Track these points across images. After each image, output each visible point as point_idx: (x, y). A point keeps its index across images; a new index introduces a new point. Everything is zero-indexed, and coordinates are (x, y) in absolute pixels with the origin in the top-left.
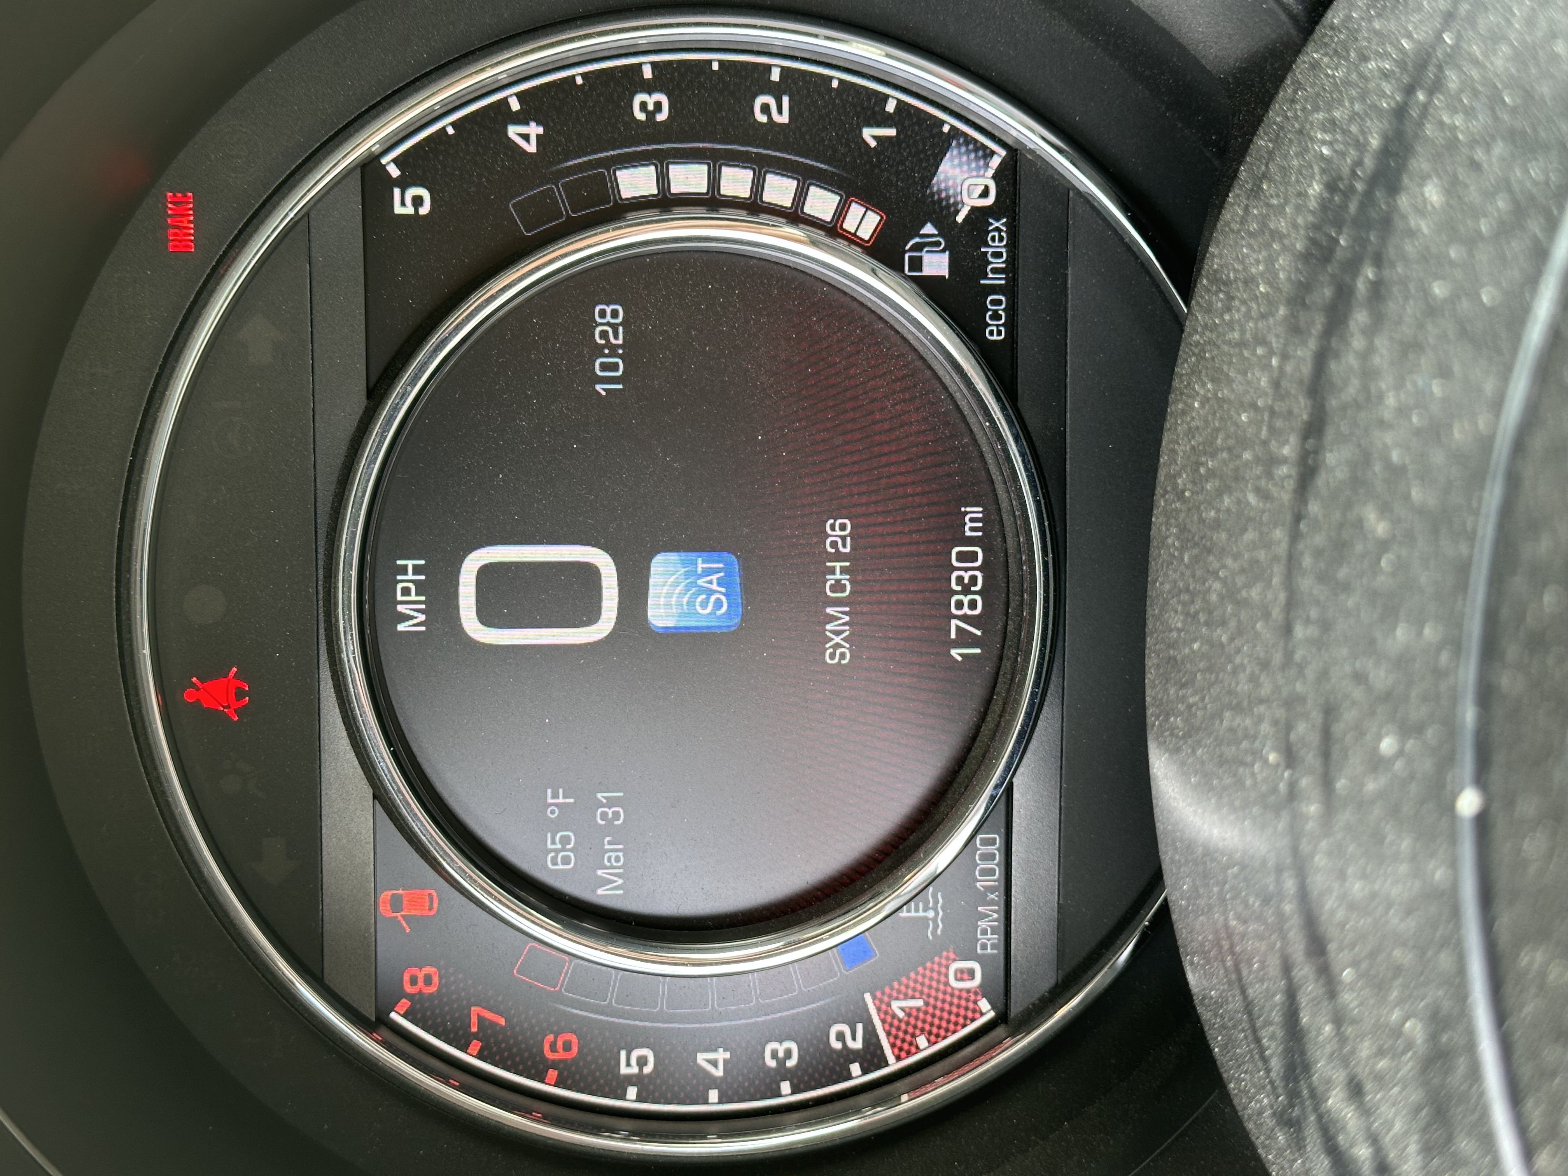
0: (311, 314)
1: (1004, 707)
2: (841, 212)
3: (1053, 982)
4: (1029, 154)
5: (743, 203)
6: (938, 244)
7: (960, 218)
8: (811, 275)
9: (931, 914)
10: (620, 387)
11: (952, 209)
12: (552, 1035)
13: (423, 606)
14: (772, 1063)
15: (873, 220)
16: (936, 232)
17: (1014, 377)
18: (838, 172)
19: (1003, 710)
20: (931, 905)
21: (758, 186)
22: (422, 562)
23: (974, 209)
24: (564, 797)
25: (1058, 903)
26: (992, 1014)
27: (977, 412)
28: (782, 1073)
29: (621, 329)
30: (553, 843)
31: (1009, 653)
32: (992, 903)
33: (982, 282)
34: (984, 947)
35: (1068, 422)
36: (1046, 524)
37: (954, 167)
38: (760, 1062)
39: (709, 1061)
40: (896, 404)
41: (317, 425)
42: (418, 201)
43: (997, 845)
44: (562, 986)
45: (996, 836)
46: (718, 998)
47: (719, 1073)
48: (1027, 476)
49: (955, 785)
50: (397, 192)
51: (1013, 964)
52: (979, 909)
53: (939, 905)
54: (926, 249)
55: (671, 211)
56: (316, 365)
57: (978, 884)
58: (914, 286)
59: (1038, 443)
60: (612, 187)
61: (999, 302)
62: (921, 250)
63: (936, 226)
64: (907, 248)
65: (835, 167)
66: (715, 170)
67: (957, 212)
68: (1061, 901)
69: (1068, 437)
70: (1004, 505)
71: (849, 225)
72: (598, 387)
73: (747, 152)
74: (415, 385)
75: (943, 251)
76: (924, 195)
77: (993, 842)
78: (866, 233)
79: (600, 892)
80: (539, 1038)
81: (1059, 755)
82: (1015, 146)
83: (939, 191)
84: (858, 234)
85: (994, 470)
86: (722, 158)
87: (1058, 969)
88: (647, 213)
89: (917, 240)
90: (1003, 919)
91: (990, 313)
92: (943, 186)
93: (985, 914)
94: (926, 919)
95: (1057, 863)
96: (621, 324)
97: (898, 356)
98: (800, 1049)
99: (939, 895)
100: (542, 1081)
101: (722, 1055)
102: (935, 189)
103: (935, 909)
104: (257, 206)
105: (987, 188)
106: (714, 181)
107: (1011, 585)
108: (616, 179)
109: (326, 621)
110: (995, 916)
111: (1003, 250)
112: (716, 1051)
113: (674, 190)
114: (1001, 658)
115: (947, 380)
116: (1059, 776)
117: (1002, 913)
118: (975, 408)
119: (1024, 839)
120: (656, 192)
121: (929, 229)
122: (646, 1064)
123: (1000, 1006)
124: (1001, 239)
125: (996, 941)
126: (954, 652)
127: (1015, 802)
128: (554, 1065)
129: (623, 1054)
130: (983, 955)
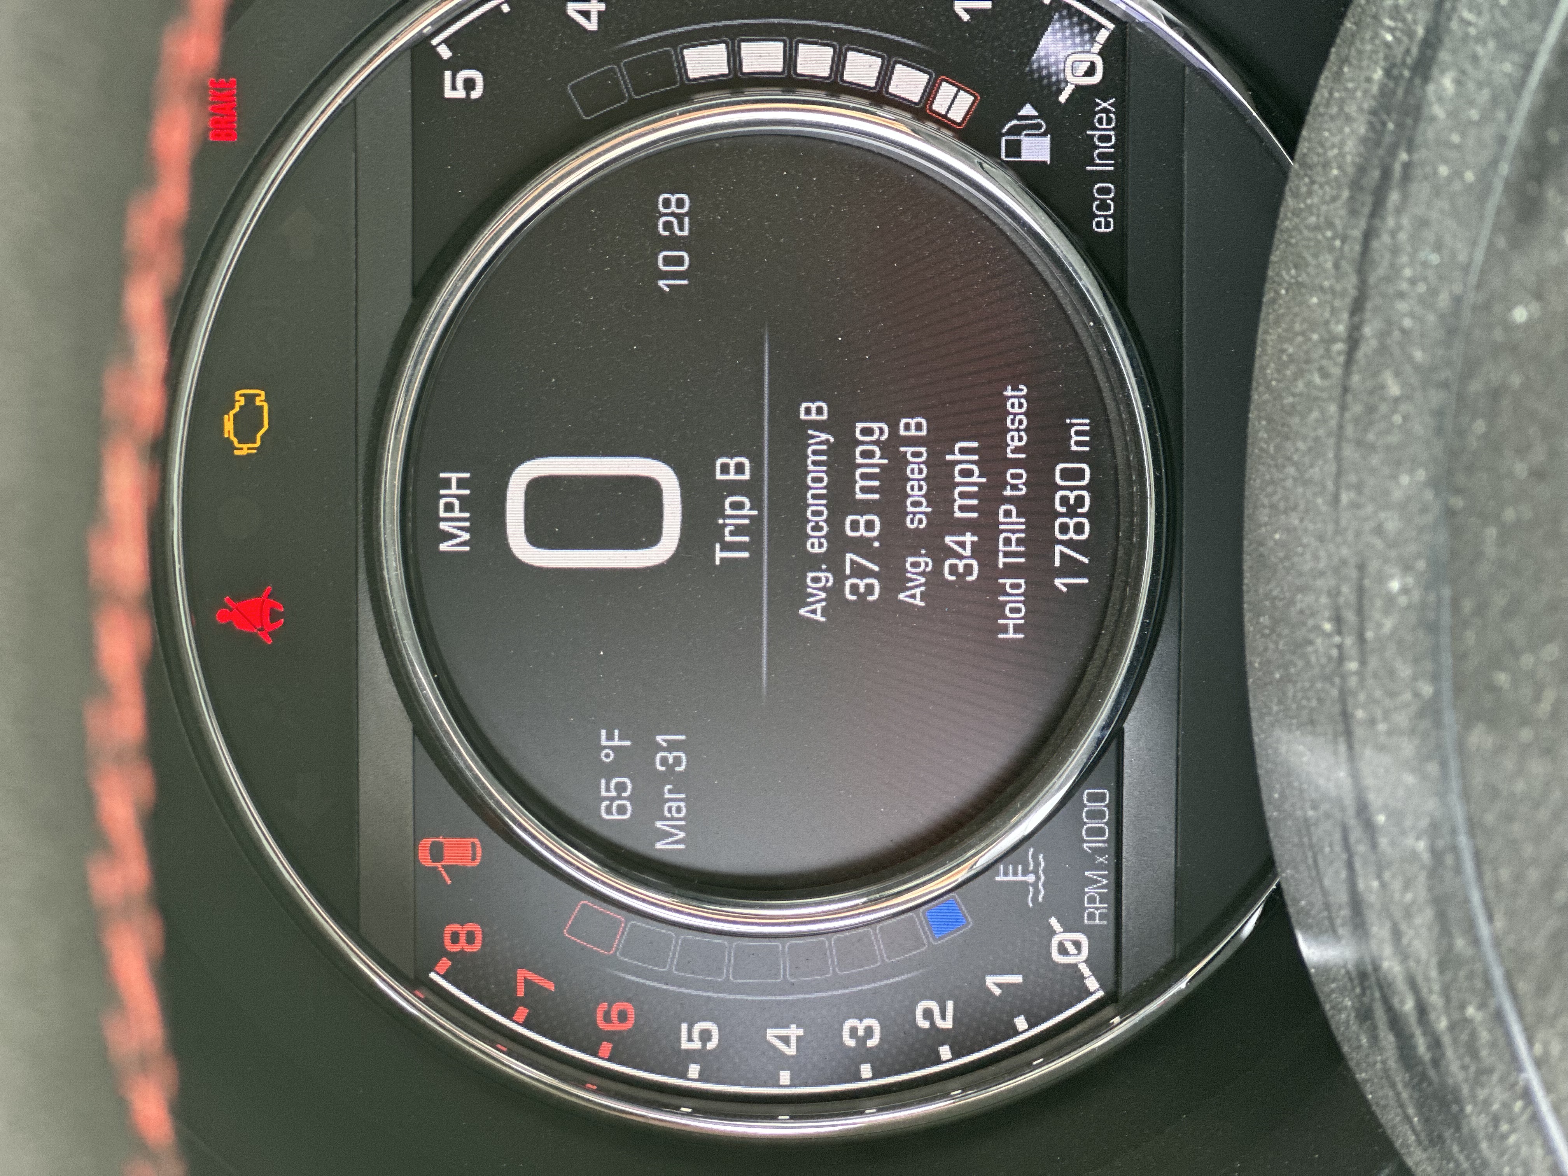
0: (356, 206)
1: (1112, 641)
2: (930, 92)
3: (1169, 955)
4: (1140, 27)
5: (822, 83)
6: (1039, 126)
7: (1063, 98)
8: (896, 161)
9: (1031, 878)
10: (685, 282)
11: (1054, 88)
12: (606, 1004)
13: (467, 524)
14: (851, 1043)
15: (965, 100)
16: (1036, 113)
17: (1123, 273)
18: (927, 48)
19: (1111, 644)
20: (1031, 868)
21: (838, 63)
22: (467, 475)
23: (1078, 88)
24: (621, 739)
25: (1176, 868)
26: (1101, 994)
27: (1081, 311)
28: (863, 1054)
29: (686, 220)
30: (608, 789)
31: (1118, 581)
32: (1100, 867)
33: (1088, 168)
34: (1091, 916)
35: (1185, 323)
36: (1158, 435)
37: (1056, 41)
38: (837, 1040)
39: (780, 1038)
40: (992, 303)
41: (359, 324)
42: (469, 84)
43: (1107, 802)
44: (617, 949)
45: (1106, 791)
46: (790, 967)
47: (791, 1051)
48: (1137, 382)
49: (1058, 731)
50: (448, 74)
51: (1124, 935)
52: (1087, 873)
53: (1041, 869)
54: (1024, 133)
55: (743, 92)
56: (359, 260)
57: (1085, 845)
58: (1011, 173)
59: (1150, 347)
60: (678, 66)
61: (1107, 191)
62: (1019, 134)
63: (1035, 108)
64: (1004, 131)
65: (923, 43)
66: (791, 48)
67: (1060, 91)
68: (1179, 865)
69: (1184, 340)
70: (1113, 415)
71: (939, 105)
72: (661, 283)
73: (827, 28)
74: (465, 281)
75: (1044, 134)
76: (1022, 73)
77: (1101, 798)
78: (957, 115)
79: (659, 846)
80: (592, 1005)
81: (1175, 697)
82: (1125, 20)
83: (1040, 68)
84: (949, 116)
85: (1101, 377)
86: (800, 35)
87: (1175, 943)
88: (717, 94)
89: (1015, 122)
90: (1113, 886)
91: (1097, 202)
92: (1043, 63)
93: (1091, 878)
94: (1025, 884)
95: (1174, 821)
96: (686, 214)
97: (994, 250)
98: (882, 1028)
99: (1041, 856)
100: (595, 1054)
101: (794, 1032)
102: (1035, 66)
103: (1035, 872)
104: (302, 91)
105: (1093, 64)
106: (790, 59)
107: (1121, 505)
108: (683, 58)
109: (365, 537)
110: (1105, 882)
111: (1112, 133)
112: (788, 1027)
113: (746, 69)
114: (1110, 589)
115: (1047, 275)
116: (1175, 722)
117: (1112, 876)
118: (1078, 306)
119: (1136, 793)
120: (726, 71)
121: (1028, 110)
122: (710, 1039)
123: (1110, 986)
124: (1109, 122)
125: (1105, 911)
126: (1058, 582)
127: (1126, 751)
128: (610, 1036)
129: (684, 1027)
130: (1090, 926)
